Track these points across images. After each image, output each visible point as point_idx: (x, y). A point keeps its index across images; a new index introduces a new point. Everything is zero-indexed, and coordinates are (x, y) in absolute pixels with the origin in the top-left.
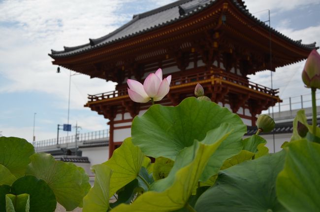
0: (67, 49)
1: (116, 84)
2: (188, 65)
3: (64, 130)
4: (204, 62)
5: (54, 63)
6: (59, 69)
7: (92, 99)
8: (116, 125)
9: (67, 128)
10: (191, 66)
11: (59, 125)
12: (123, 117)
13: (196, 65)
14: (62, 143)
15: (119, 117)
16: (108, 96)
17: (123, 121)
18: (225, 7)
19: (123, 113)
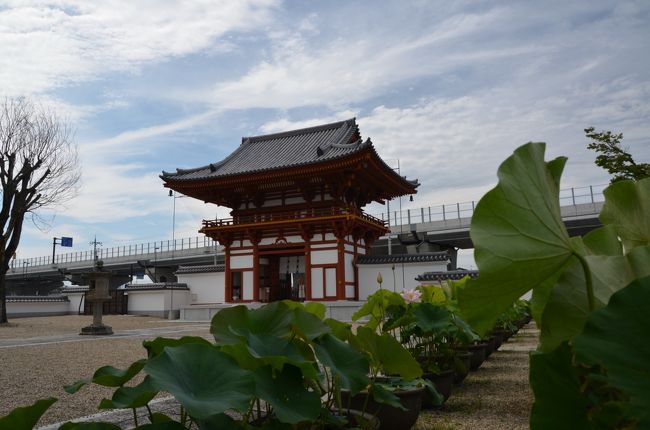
0: (181, 172)
1: (231, 210)
2: (314, 198)
3: (62, 245)
4: (331, 196)
5: (166, 186)
6: (171, 192)
7: (207, 224)
8: (232, 252)
9: (67, 242)
10: (318, 198)
11: (55, 239)
12: (242, 244)
13: (323, 198)
14: (60, 261)
15: (236, 244)
16: (228, 223)
17: (242, 248)
18: (368, 157)
19: (242, 240)
